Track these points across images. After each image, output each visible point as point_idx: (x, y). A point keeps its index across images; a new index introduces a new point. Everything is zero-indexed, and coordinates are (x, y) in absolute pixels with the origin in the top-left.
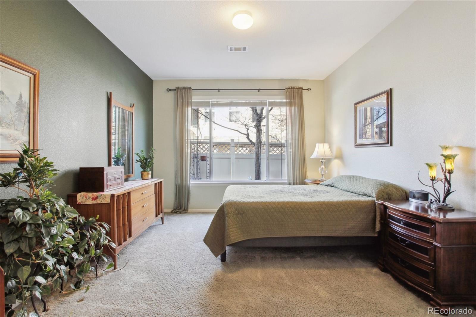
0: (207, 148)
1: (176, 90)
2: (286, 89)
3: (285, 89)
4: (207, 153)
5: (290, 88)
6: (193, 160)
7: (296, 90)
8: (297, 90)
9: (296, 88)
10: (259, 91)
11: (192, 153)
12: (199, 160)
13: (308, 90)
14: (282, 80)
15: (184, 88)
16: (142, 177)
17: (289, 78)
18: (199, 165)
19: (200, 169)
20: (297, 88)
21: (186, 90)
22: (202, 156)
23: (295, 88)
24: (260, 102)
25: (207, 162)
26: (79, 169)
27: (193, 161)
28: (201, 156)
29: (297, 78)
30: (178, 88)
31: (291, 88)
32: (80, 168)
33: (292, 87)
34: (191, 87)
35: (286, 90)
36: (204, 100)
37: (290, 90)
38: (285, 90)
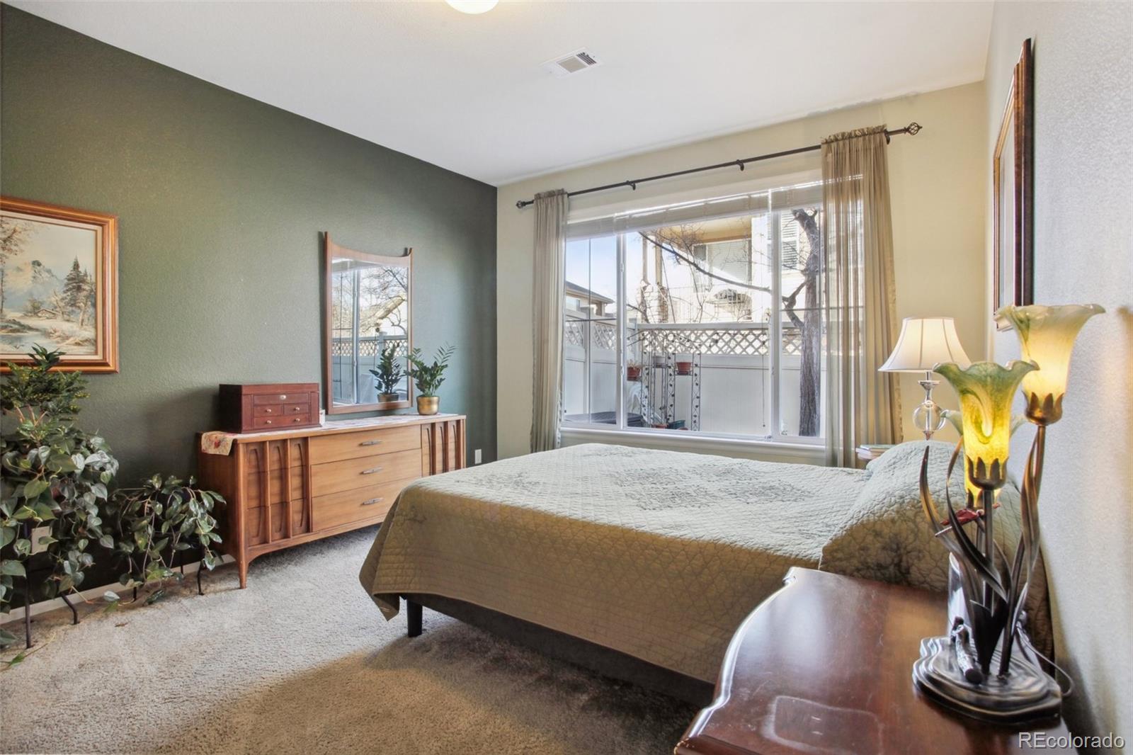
0: (694, 342)
1: (535, 202)
2: (822, 146)
3: (819, 147)
4: (693, 354)
5: (837, 140)
6: (647, 371)
7: (861, 139)
8: (864, 140)
9: (857, 133)
10: (742, 168)
11: (645, 353)
12: (671, 371)
13: (907, 130)
14: (813, 119)
15: (551, 194)
16: (419, 410)
17: (840, 106)
18: (671, 385)
19: (673, 395)
20: (864, 135)
21: (555, 197)
22: (682, 361)
23: (856, 136)
24: (744, 199)
25: (694, 378)
26: (218, 387)
27: (648, 374)
28: (678, 361)
29: (869, 99)
30: (538, 196)
31: (840, 137)
32: (221, 385)
33: (843, 134)
34: (563, 190)
35: (825, 146)
36: (595, 218)
37: (838, 144)
38: (820, 150)
